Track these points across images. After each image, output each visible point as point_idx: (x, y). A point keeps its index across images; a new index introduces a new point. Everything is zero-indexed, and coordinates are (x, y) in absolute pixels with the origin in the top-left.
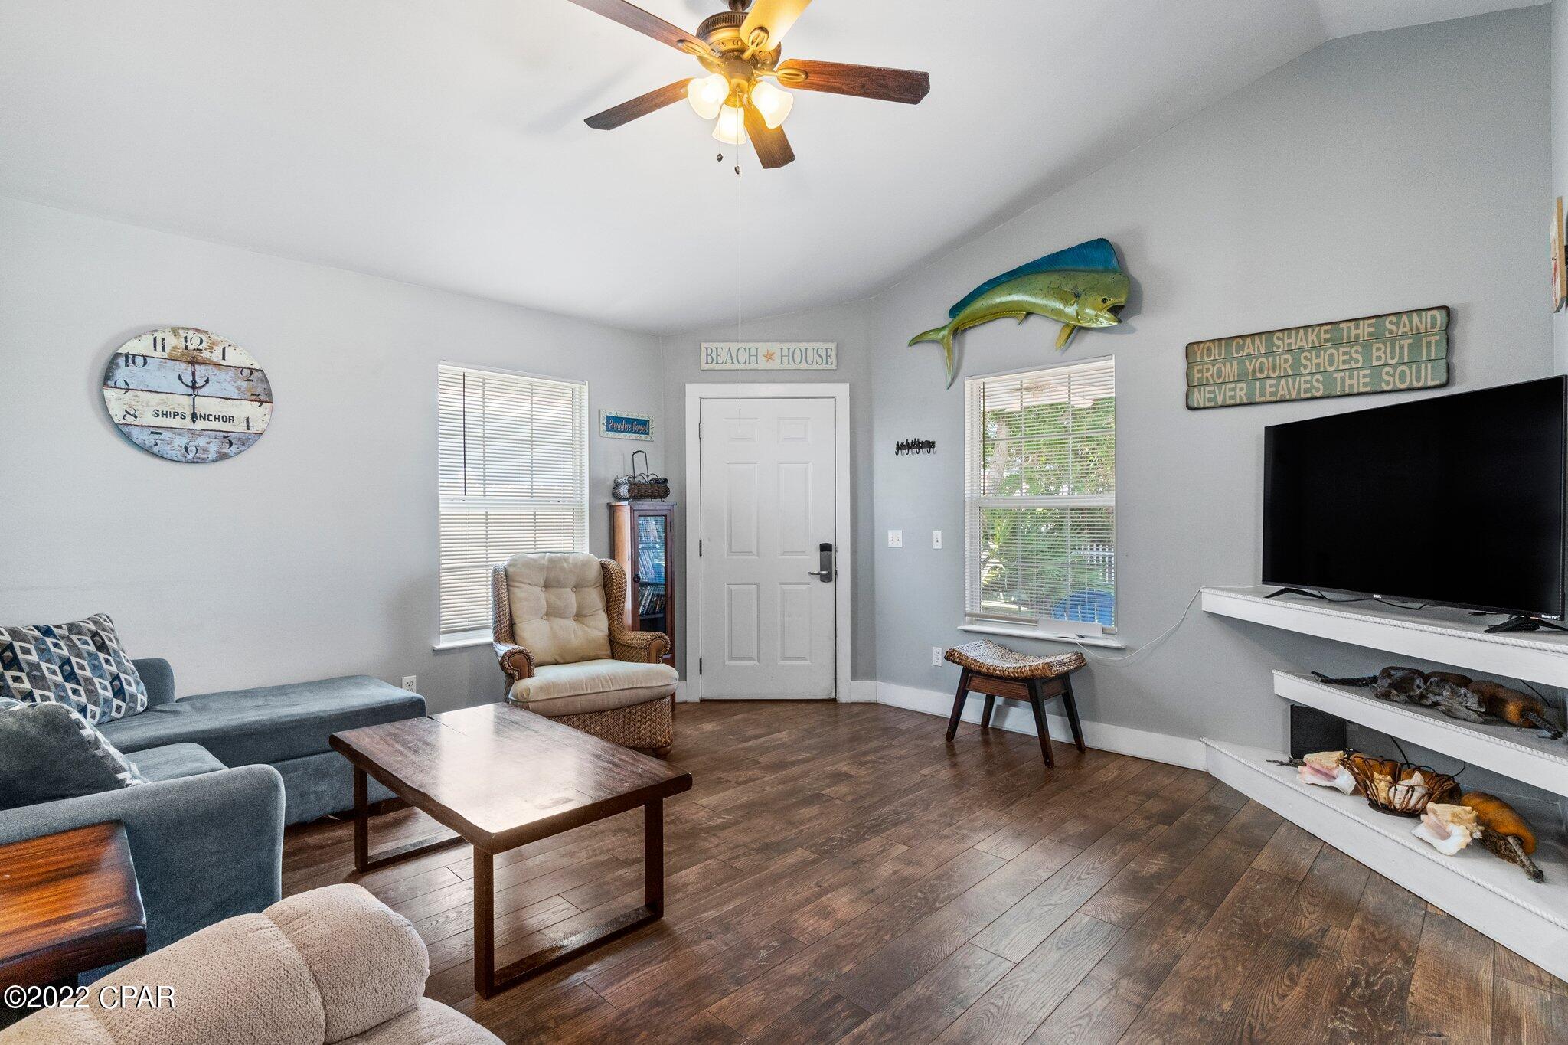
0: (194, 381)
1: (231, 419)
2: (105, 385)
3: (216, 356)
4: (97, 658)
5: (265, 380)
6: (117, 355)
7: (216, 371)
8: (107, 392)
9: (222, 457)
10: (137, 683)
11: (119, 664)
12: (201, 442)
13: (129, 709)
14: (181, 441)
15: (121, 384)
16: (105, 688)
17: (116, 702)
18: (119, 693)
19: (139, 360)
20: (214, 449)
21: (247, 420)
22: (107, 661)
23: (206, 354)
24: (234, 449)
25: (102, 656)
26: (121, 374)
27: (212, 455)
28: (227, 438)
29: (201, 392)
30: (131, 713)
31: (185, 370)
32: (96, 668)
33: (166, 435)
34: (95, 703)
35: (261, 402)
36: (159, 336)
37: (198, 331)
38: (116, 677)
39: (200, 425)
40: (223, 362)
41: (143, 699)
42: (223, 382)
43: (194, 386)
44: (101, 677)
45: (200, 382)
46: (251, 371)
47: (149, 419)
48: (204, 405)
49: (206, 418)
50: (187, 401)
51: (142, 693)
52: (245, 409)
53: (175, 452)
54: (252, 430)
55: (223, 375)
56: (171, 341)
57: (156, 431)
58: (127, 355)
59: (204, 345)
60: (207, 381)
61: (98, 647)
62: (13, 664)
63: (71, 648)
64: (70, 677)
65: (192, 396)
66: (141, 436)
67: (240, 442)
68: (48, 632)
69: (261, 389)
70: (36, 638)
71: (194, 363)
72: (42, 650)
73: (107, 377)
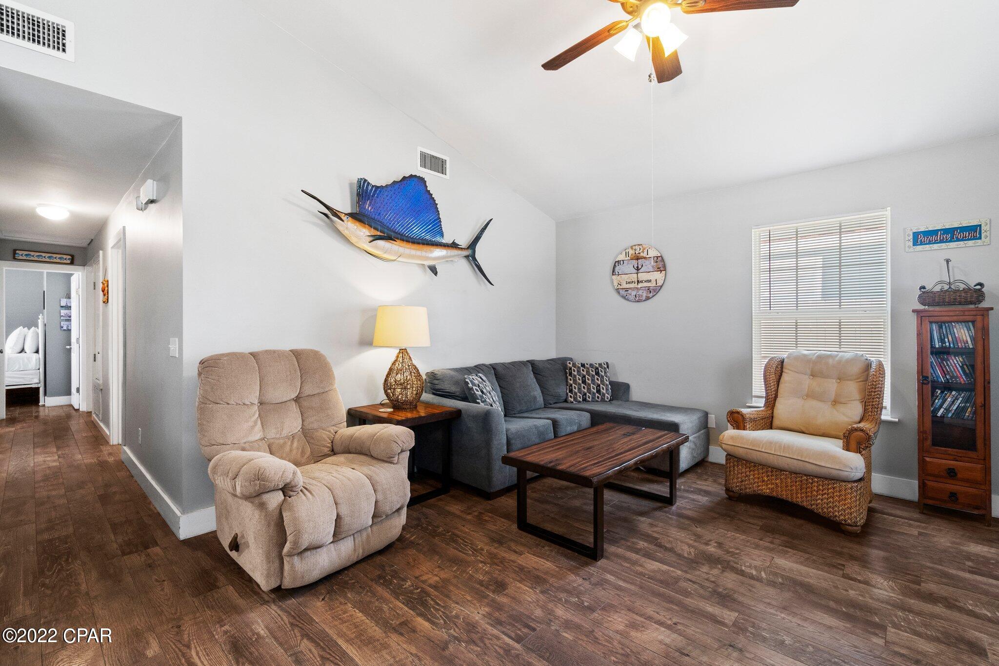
0: (638, 267)
1: (650, 281)
2: (613, 275)
3: (645, 255)
4: (594, 377)
5: (663, 260)
6: (616, 262)
7: (645, 261)
8: (614, 277)
9: (648, 298)
10: (607, 390)
11: (602, 381)
12: (640, 292)
13: (602, 398)
14: (634, 293)
15: (617, 273)
16: (594, 389)
17: (597, 395)
18: (599, 391)
19: (622, 262)
20: (644, 295)
21: (656, 280)
22: (598, 379)
23: (642, 254)
24: (651, 294)
25: (596, 377)
26: (617, 269)
27: (644, 298)
28: (649, 290)
29: (640, 271)
30: (603, 400)
31: (635, 262)
32: (593, 380)
33: (630, 291)
34: (590, 393)
35: (661, 271)
36: (627, 251)
37: (639, 245)
38: (599, 386)
39: (640, 285)
40: (647, 256)
41: (608, 396)
42: (649, 265)
43: (638, 269)
44: (593, 384)
45: (640, 267)
46: (657, 257)
47: (625, 286)
48: (642, 276)
49: (642, 282)
50: (636, 276)
51: (608, 394)
52: (658, 276)
53: (632, 298)
54: (658, 285)
55: (647, 262)
56: (631, 252)
57: (627, 290)
58: (618, 261)
59: (641, 250)
60: (642, 266)
61: (597, 374)
62: (571, 374)
63: (588, 372)
64: (584, 382)
65: (637, 273)
66: (623, 293)
67: (654, 291)
68: (583, 365)
69: (661, 265)
70: (578, 367)
71: (638, 259)
72: (579, 371)
73: (613, 271)
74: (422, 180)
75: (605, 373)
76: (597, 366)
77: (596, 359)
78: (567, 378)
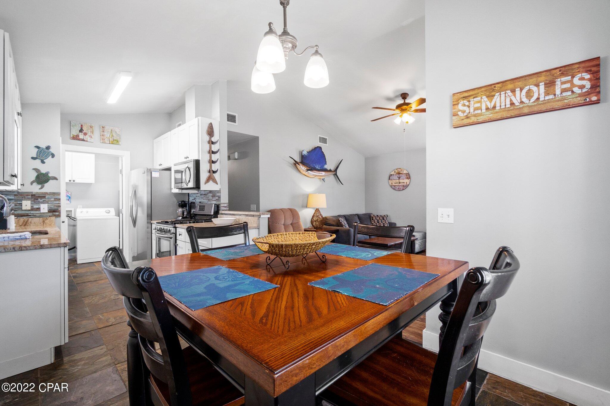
1: (404, 183)
3: (402, 172)
5: (409, 175)
8: (389, 181)
9: (403, 189)
10: (387, 225)
11: (385, 222)
12: (400, 187)
14: (398, 187)
15: (391, 179)
19: (393, 175)
20: (402, 188)
22: (383, 221)
23: (401, 172)
26: (391, 178)
27: (402, 189)
28: (404, 186)
29: (400, 179)
31: (398, 175)
32: (382, 222)
33: (396, 187)
35: (408, 179)
36: (395, 171)
37: (399, 168)
38: (384, 224)
39: (400, 184)
42: (403, 176)
43: (399, 178)
46: (407, 173)
47: (394, 184)
48: (401, 181)
49: (401, 183)
50: (398, 180)
52: (407, 181)
53: (397, 189)
54: (407, 184)
55: (403, 175)
56: (397, 171)
57: (395, 186)
58: (391, 175)
60: (401, 177)
61: (383, 219)
62: (373, 219)
63: (379, 219)
64: (378, 222)
65: (399, 180)
66: (393, 187)
67: (405, 187)
68: (377, 216)
69: (408, 176)
70: (376, 217)
71: (399, 174)
72: (376, 218)
73: (389, 179)
74: (320, 148)
75: (386, 219)
76: (383, 216)
77: (383, 214)
78: (371, 221)
